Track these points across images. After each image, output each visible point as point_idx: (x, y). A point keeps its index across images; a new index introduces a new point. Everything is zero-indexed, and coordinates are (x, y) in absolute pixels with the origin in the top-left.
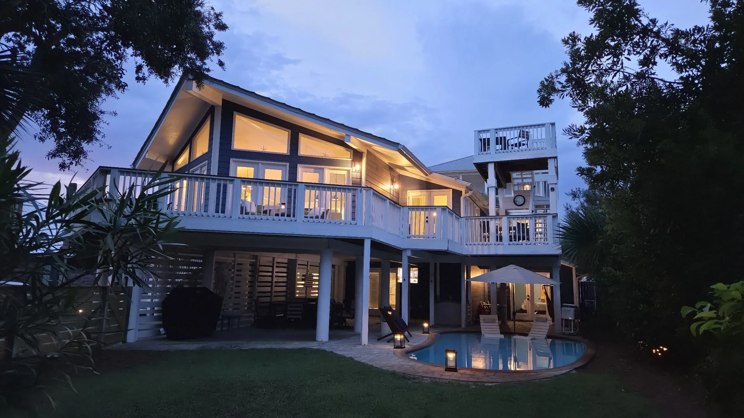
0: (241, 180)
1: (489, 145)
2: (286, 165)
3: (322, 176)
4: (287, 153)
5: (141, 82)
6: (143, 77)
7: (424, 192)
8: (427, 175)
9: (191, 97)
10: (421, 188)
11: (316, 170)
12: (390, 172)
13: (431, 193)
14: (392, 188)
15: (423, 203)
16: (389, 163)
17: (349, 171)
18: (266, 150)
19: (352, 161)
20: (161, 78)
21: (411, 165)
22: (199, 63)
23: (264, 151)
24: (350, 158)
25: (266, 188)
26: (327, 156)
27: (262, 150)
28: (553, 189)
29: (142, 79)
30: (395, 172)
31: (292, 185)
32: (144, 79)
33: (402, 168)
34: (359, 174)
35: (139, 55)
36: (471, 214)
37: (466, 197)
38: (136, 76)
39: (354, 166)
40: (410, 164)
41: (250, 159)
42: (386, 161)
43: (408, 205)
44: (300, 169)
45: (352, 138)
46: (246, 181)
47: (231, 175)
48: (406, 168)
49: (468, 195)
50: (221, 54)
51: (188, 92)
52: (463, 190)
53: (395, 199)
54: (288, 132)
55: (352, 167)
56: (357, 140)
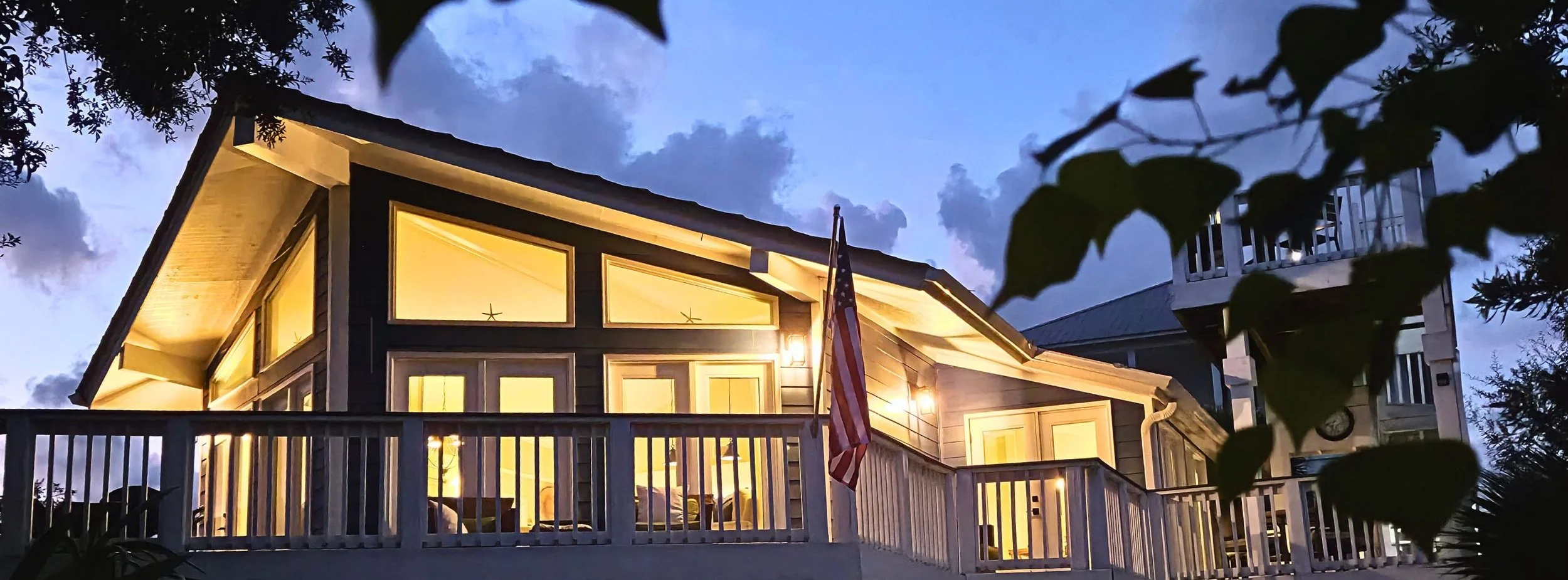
0: (425, 422)
1: (1218, 246)
2: (566, 361)
3: (683, 392)
4: (568, 322)
5: (86, 129)
6: (93, 115)
7: (1020, 417)
8: (1024, 360)
9: (250, 164)
10: (1009, 405)
11: (663, 371)
12: (904, 359)
13: (1043, 416)
14: (914, 411)
15: (1019, 454)
16: (898, 330)
17: (769, 366)
18: (498, 318)
19: (778, 332)
20: (147, 113)
21: (970, 330)
22: (265, 58)
23: (492, 319)
24: (772, 323)
25: (507, 443)
26: (695, 321)
27: (485, 318)
28: (1444, 379)
29: (90, 122)
30: (920, 357)
31: (588, 426)
32: (95, 121)
33: (940, 342)
34: (805, 372)
35: (79, 48)
36: (1177, 481)
37: (1157, 423)
38: (69, 111)
39: (786, 348)
40: (968, 329)
41: (450, 348)
42: (889, 324)
43: (969, 464)
44: (613, 369)
45: (775, 259)
46: (441, 423)
47: (393, 407)
48: (953, 341)
49: (1162, 415)
50: (335, 28)
51: (241, 152)
52: (1147, 401)
53: (925, 448)
54: (566, 252)
55: (778, 351)
56: (791, 264)
